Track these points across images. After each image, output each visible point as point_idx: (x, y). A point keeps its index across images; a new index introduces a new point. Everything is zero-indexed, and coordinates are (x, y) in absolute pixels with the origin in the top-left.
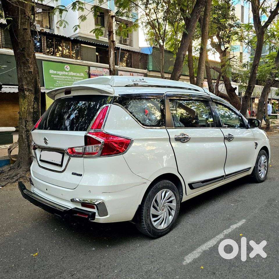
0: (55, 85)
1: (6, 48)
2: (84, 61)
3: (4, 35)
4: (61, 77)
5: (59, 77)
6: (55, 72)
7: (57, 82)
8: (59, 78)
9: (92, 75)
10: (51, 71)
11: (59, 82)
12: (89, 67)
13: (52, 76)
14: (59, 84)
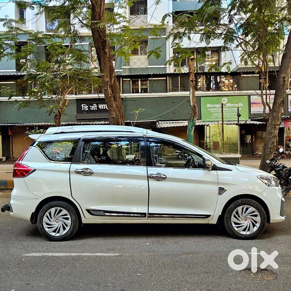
0: (211, 117)
1: (173, 91)
2: (243, 91)
3: (172, 82)
4: (218, 109)
5: (216, 109)
6: (213, 106)
7: (214, 114)
8: (216, 111)
9: (252, 104)
10: (208, 106)
11: (216, 114)
12: (249, 96)
13: (209, 109)
14: (215, 117)
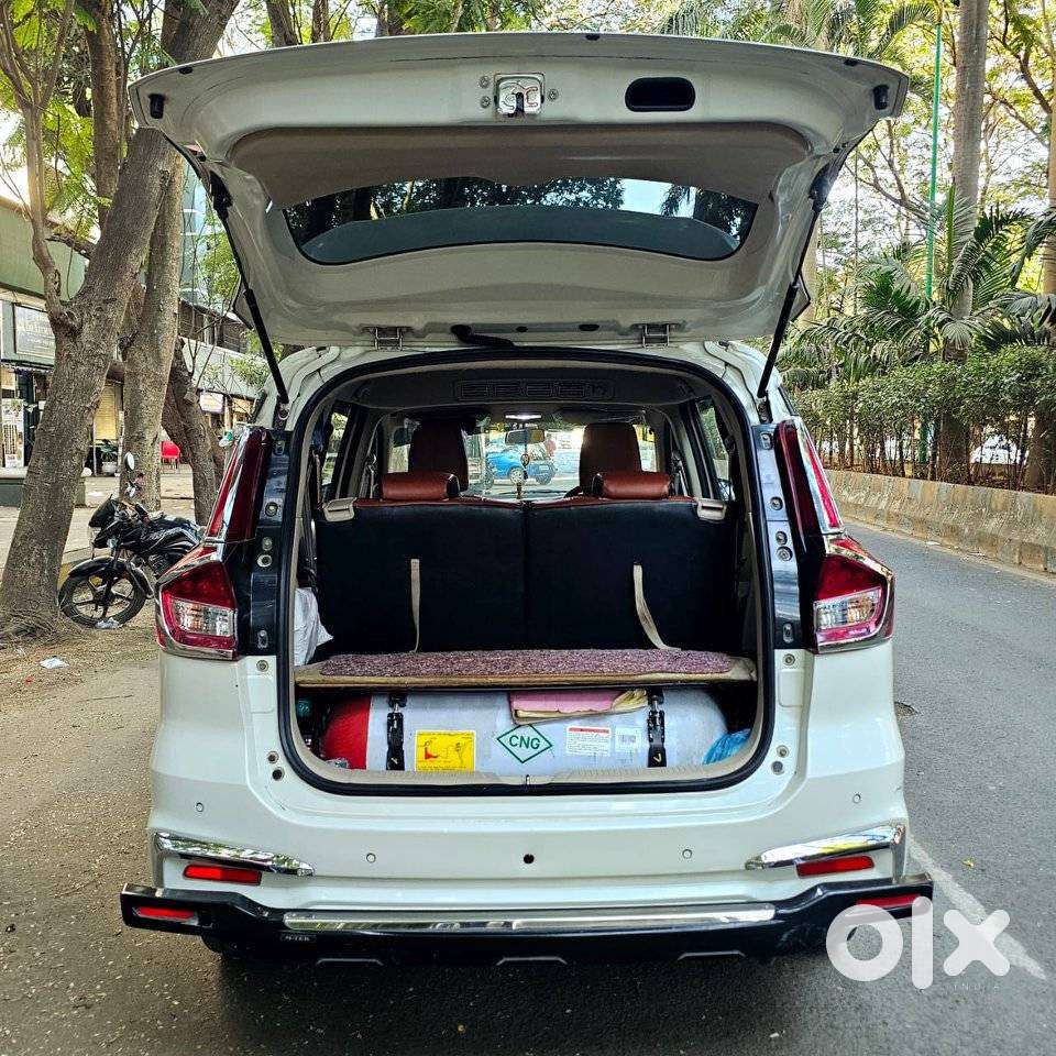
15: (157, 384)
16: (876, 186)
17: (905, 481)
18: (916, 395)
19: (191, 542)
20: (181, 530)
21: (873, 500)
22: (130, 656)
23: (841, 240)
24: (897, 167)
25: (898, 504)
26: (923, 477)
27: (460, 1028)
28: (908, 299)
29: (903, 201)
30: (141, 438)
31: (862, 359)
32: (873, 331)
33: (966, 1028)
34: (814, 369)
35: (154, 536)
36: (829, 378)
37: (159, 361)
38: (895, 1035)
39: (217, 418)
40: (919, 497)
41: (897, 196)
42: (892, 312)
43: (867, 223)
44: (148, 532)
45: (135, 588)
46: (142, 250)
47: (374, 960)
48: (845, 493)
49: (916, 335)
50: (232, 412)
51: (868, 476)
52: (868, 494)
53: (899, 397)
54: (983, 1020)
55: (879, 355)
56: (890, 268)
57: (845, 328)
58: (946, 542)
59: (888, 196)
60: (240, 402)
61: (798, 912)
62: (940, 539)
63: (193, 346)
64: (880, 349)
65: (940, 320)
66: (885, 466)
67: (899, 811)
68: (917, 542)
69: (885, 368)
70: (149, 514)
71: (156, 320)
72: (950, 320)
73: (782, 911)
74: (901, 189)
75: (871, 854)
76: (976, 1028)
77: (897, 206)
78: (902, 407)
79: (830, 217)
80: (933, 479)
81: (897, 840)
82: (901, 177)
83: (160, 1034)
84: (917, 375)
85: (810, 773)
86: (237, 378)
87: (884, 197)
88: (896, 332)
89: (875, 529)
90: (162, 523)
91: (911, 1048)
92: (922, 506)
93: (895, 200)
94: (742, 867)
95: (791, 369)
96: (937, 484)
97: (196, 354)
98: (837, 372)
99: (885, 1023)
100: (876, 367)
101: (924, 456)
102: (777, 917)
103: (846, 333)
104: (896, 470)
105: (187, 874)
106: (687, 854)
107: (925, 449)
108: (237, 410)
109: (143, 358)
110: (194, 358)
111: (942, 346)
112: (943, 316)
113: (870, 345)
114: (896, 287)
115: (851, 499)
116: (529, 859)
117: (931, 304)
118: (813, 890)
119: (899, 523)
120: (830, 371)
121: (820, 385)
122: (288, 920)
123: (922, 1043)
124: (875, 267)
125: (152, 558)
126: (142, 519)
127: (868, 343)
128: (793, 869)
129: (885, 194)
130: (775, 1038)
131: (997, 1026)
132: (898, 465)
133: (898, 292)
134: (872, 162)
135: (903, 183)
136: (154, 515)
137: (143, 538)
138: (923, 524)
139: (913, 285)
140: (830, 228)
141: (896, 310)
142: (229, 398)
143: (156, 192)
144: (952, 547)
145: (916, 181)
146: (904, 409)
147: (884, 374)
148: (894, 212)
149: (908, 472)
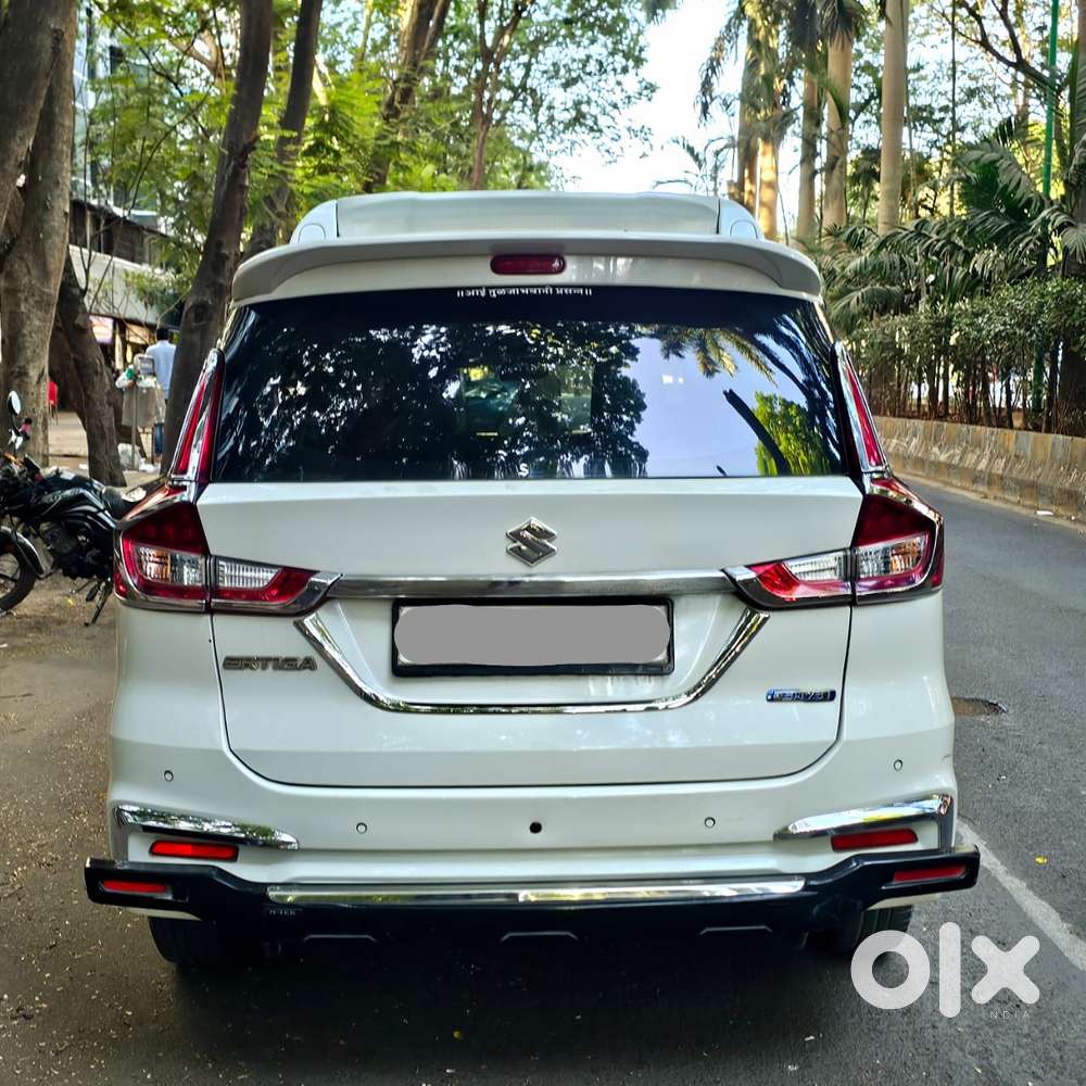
15: (43, 304)
16: (984, 43)
17: (1012, 434)
18: (1026, 321)
19: (96, 507)
20: (82, 491)
21: (971, 458)
22: (21, 649)
23: (937, 116)
24: (1012, 18)
25: (1001, 463)
26: (1037, 429)
27: (456, 1034)
28: (1018, 195)
29: (1021, 65)
30: (23, 374)
31: (959, 274)
32: (976, 238)
33: (1026, 1030)
34: (896, 289)
35: (48, 498)
36: (918, 298)
37: (45, 274)
38: (944, 1038)
39: (107, 350)
40: (1029, 453)
41: (1012, 58)
42: (997, 213)
43: (971, 93)
44: (40, 493)
45: (22, 566)
46: (28, 133)
47: (366, 936)
48: (935, 449)
49: (1026, 244)
50: (125, 343)
51: (964, 428)
52: (964, 453)
53: (1005, 324)
54: (1045, 1024)
55: (979, 269)
56: (994, 156)
57: (938, 233)
58: (1061, 511)
59: (1001, 58)
60: (135, 329)
61: (830, 883)
62: (1054, 508)
63: (86, 258)
64: (981, 262)
65: (1057, 223)
66: (988, 414)
67: (946, 781)
68: (1024, 512)
69: (988, 287)
70: (41, 471)
71: (41, 221)
72: (1070, 224)
73: (813, 883)
74: (1016, 49)
75: (915, 827)
76: (1037, 1031)
77: (1012, 70)
78: (1008, 337)
79: (922, 84)
80: (1048, 431)
81: (943, 811)
82: (1017, 31)
83: (114, 1042)
84: (1027, 295)
85: (845, 735)
86: (133, 297)
87: (995, 58)
88: (1001, 239)
89: (972, 496)
90: (57, 482)
91: (962, 1050)
92: (1032, 466)
93: (1009, 64)
94: (771, 838)
95: (869, 287)
96: (1051, 437)
97: (89, 266)
98: (928, 292)
99: (934, 1027)
100: (976, 285)
101: (1037, 401)
102: (806, 888)
103: (938, 241)
104: (1002, 419)
105: (153, 852)
106: (710, 823)
107: (1039, 392)
108: (132, 339)
109: (25, 270)
110: (87, 272)
111: (1061, 257)
112: (1062, 218)
113: (968, 257)
114: (1003, 179)
115: (943, 458)
116: (536, 828)
117: (1047, 203)
118: (848, 861)
119: (1004, 488)
120: (918, 291)
121: (904, 309)
122: (272, 894)
123: (974, 1046)
124: (975, 154)
125: (44, 527)
126: (32, 477)
127: (966, 252)
128: (828, 840)
129: (995, 54)
130: (810, 1041)
131: (1060, 1028)
132: (1004, 414)
133: (1006, 187)
134: (977, 12)
135: (1020, 41)
136: (47, 472)
137: (33, 500)
138: (1031, 489)
139: (1024, 178)
140: (922, 101)
141: (1003, 211)
142: (121, 325)
143: (46, 57)
144: (1069, 518)
145: (1037, 36)
146: (1010, 340)
147: (988, 294)
148: (1009, 80)
149: (1017, 423)
